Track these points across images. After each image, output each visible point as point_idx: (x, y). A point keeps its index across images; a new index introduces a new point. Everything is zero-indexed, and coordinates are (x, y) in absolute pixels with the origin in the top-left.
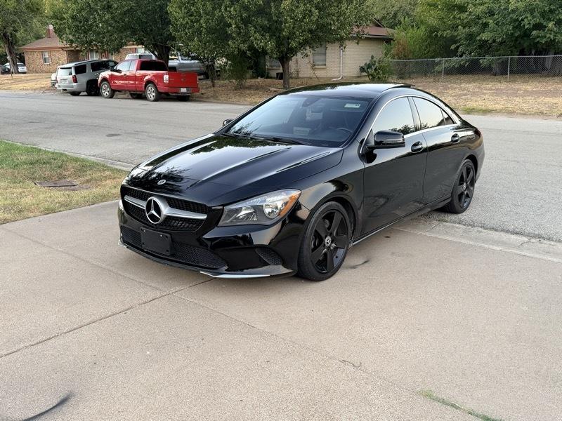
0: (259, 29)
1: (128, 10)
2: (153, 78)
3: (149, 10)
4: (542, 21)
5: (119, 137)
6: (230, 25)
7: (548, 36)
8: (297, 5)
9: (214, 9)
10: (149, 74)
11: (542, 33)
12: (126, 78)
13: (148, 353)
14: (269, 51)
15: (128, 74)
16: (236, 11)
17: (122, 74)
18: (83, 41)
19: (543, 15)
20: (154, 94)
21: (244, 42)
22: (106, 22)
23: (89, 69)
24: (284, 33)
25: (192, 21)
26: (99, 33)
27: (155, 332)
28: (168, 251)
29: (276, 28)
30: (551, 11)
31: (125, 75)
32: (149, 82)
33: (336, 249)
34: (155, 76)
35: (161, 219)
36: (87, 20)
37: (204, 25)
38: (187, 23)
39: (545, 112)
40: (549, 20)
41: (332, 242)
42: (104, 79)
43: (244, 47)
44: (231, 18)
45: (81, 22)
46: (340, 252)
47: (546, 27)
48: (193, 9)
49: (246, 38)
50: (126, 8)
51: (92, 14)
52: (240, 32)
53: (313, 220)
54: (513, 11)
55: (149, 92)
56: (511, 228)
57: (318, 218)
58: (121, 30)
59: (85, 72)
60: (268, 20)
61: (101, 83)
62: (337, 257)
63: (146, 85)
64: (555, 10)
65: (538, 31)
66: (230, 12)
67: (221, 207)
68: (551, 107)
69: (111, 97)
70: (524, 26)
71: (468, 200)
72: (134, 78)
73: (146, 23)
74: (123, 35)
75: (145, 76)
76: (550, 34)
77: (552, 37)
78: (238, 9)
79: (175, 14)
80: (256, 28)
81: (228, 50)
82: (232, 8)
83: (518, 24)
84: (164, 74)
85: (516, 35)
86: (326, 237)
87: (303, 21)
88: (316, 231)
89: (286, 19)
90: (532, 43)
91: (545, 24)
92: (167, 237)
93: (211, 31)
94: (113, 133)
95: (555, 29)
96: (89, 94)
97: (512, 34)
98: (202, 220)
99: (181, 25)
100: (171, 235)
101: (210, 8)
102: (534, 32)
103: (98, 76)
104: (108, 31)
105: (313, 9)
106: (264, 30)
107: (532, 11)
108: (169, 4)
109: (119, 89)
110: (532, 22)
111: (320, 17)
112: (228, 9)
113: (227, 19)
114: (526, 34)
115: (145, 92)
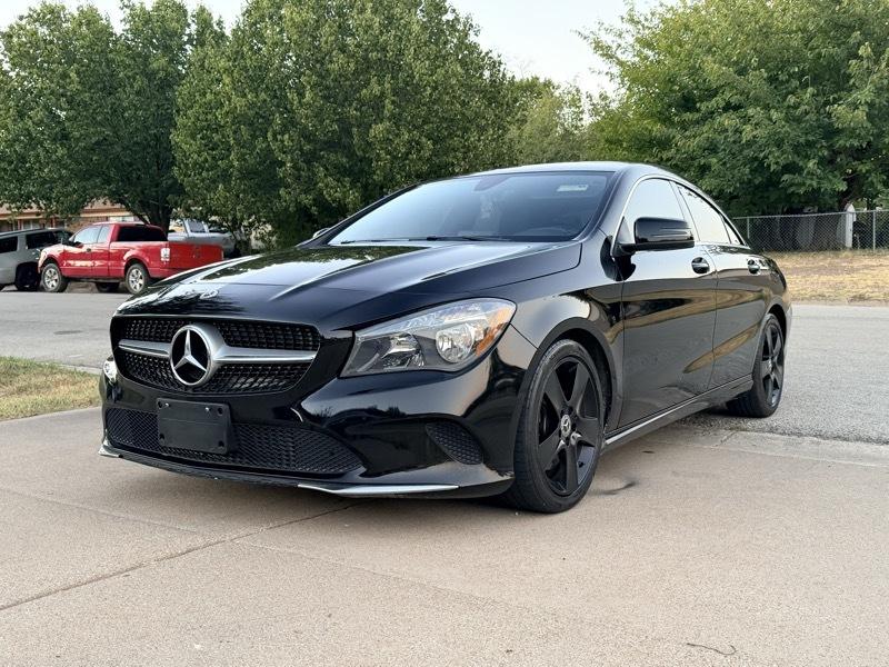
0: (332, 170)
1: (97, 143)
2: (141, 254)
3: (137, 143)
4: (797, 159)
5: (79, 335)
6: (282, 164)
7: (808, 182)
8: (397, 132)
9: (254, 137)
10: (133, 248)
11: (798, 179)
12: (89, 256)
13: (198, 647)
14: (350, 206)
15: (94, 249)
16: (292, 141)
17: (84, 250)
18: (13, 195)
19: (797, 149)
20: (141, 282)
21: (306, 192)
22: (59, 161)
23: (21, 245)
24: (376, 177)
25: (214, 158)
26: (44, 182)
27: (206, 608)
28: (221, 444)
29: (362, 171)
30: (810, 144)
31: (89, 250)
32: (133, 261)
33: (581, 444)
34: (145, 250)
35: (209, 371)
36: (23, 159)
37: (236, 163)
38: (206, 161)
39: (827, 295)
40: (807, 157)
41: (573, 430)
42: (50, 259)
43: (307, 200)
44: (284, 153)
45: (11, 163)
46: (588, 455)
47: (802, 169)
48: (216, 137)
49: (310, 185)
50: (94, 140)
51: (34, 149)
52: (300, 176)
53: (540, 371)
54: (749, 144)
55: (131, 278)
56: (874, 435)
57: (548, 367)
58: (85, 176)
59: (16, 249)
60: (347, 157)
61: (43, 265)
62: (581, 465)
63: (127, 267)
64: (814, 143)
65: (791, 176)
66: (282, 141)
67: (348, 334)
68: (836, 287)
69: (61, 289)
70: (769, 166)
71: (776, 392)
72: (107, 255)
73: (130, 165)
74: (89, 184)
75: (126, 251)
76: (812, 179)
77: (815, 184)
78: (296, 138)
79: (184, 146)
80: (327, 169)
81: (277, 205)
82: (287, 136)
83: (759, 165)
84: (161, 247)
85: (757, 182)
86: (562, 414)
87: (406, 159)
88: (545, 397)
89: (378, 155)
90: (783, 196)
91: (801, 164)
92: (220, 410)
93: (246, 174)
94: (67, 329)
95: (819, 171)
96: (21, 289)
97: (750, 181)
98: (304, 364)
99: (195, 163)
100: (229, 404)
101: (246, 137)
102: (786, 177)
103: (38, 255)
104: (61, 177)
105: (424, 140)
106: (340, 172)
107: (779, 145)
108: (172, 130)
109: (77, 275)
110: (782, 162)
111: (435, 153)
112: (279, 137)
113: (277, 153)
114: (772, 181)
115: (124, 279)
